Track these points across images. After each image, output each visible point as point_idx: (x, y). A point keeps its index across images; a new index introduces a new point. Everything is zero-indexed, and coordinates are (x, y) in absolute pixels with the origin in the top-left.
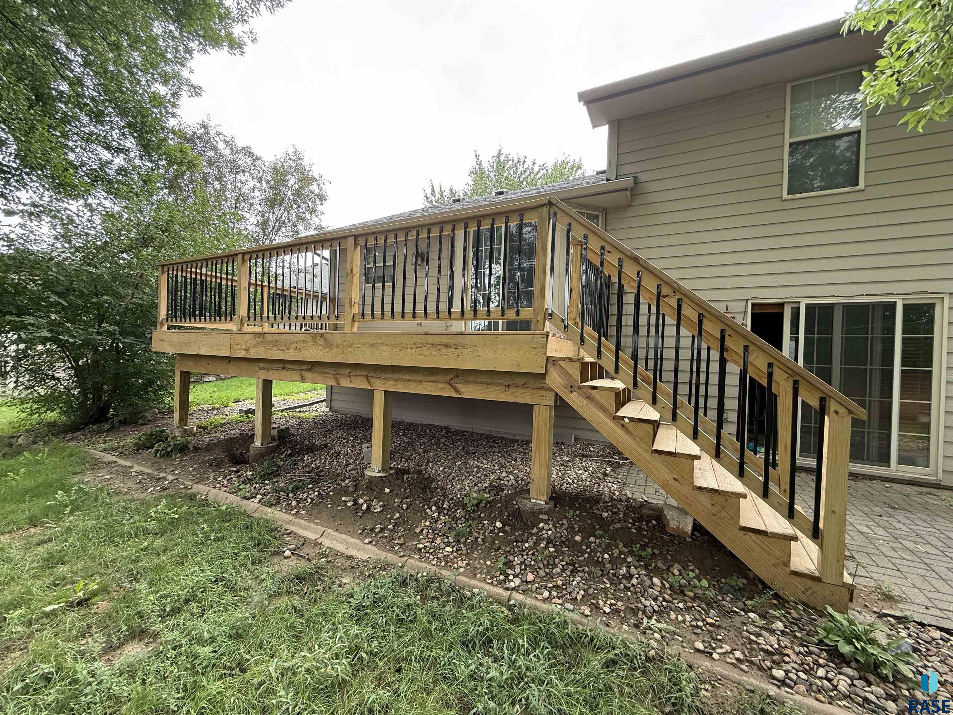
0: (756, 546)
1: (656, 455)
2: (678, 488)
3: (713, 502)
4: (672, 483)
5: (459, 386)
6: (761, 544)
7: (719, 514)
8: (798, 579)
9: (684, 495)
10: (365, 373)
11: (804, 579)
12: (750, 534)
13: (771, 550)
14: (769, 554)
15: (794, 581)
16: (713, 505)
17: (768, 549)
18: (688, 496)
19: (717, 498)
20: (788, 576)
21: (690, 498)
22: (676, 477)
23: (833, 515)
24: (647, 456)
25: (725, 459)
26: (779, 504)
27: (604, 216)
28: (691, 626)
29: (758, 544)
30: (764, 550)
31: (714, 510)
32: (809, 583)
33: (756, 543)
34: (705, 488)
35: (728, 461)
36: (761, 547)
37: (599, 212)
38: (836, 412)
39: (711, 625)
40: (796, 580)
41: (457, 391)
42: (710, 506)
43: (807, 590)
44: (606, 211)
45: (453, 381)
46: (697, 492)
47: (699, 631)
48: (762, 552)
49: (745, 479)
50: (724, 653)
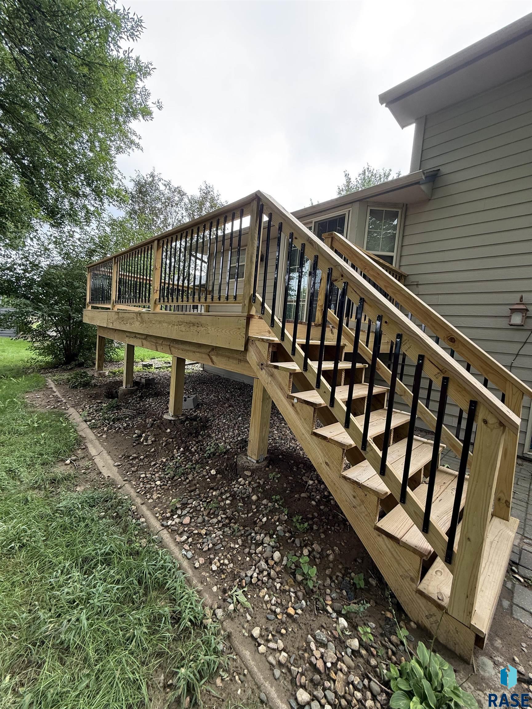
0: (388, 550)
1: (314, 437)
2: (329, 473)
3: (354, 494)
4: (324, 467)
5: (214, 358)
6: (392, 550)
7: (358, 507)
8: (424, 601)
9: (332, 481)
10: (168, 343)
11: (430, 603)
12: (384, 536)
13: (401, 559)
14: (399, 564)
15: (419, 601)
16: (354, 497)
17: (398, 558)
18: (336, 483)
19: (360, 492)
20: (414, 593)
21: (337, 484)
22: (327, 461)
23: (468, 542)
24: (308, 436)
25: (371, 453)
26: (415, 512)
27: (404, 212)
28: (270, 609)
29: (389, 549)
30: (395, 559)
31: (355, 502)
32: (434, 609)
33: (387, 547)
34: (349, 479)
35: (373, 456)
36: (392, 554)
37: (399, 208)
38: (485, 422)
39: (289, 615)
40: (421, 602)
41: (213, 362)
42: (352, 497)
43: (431, 616)
44: (406, 207)
45: (210, 354)
46: (343, 481)
47: (272, 617)
48: (393, 559)
49: (386, 477)
50: (274, 650)
